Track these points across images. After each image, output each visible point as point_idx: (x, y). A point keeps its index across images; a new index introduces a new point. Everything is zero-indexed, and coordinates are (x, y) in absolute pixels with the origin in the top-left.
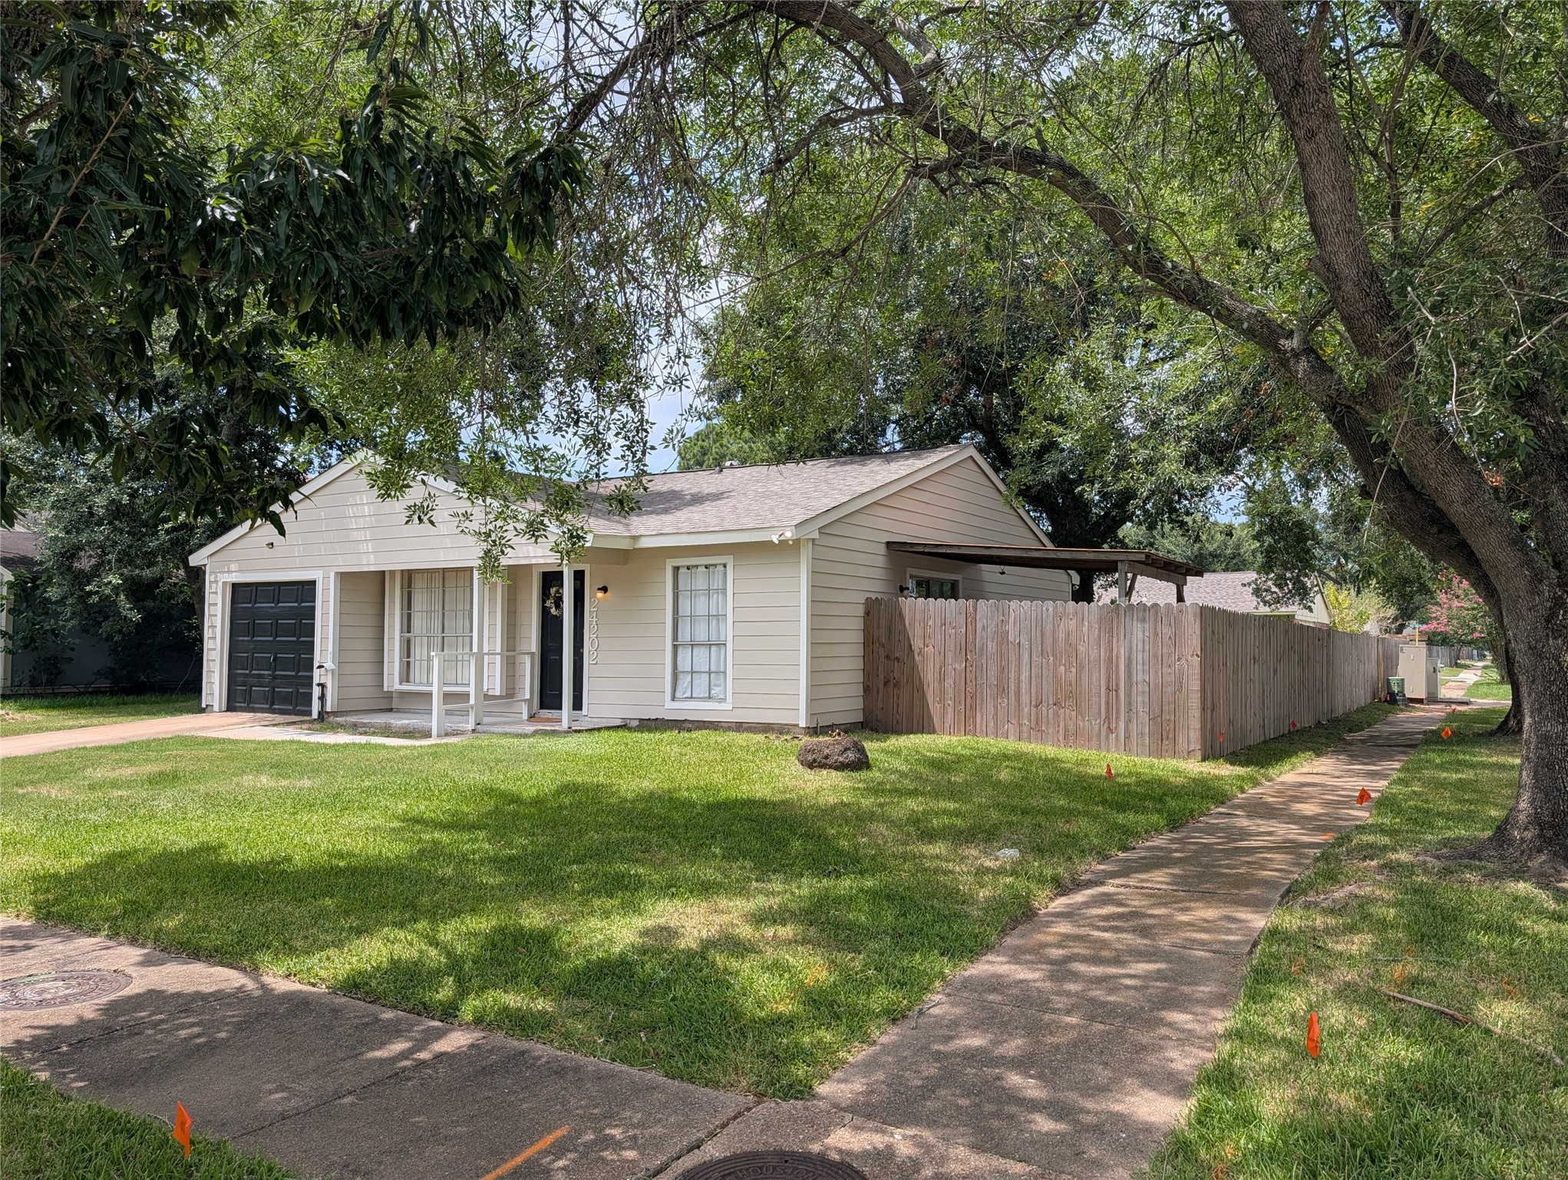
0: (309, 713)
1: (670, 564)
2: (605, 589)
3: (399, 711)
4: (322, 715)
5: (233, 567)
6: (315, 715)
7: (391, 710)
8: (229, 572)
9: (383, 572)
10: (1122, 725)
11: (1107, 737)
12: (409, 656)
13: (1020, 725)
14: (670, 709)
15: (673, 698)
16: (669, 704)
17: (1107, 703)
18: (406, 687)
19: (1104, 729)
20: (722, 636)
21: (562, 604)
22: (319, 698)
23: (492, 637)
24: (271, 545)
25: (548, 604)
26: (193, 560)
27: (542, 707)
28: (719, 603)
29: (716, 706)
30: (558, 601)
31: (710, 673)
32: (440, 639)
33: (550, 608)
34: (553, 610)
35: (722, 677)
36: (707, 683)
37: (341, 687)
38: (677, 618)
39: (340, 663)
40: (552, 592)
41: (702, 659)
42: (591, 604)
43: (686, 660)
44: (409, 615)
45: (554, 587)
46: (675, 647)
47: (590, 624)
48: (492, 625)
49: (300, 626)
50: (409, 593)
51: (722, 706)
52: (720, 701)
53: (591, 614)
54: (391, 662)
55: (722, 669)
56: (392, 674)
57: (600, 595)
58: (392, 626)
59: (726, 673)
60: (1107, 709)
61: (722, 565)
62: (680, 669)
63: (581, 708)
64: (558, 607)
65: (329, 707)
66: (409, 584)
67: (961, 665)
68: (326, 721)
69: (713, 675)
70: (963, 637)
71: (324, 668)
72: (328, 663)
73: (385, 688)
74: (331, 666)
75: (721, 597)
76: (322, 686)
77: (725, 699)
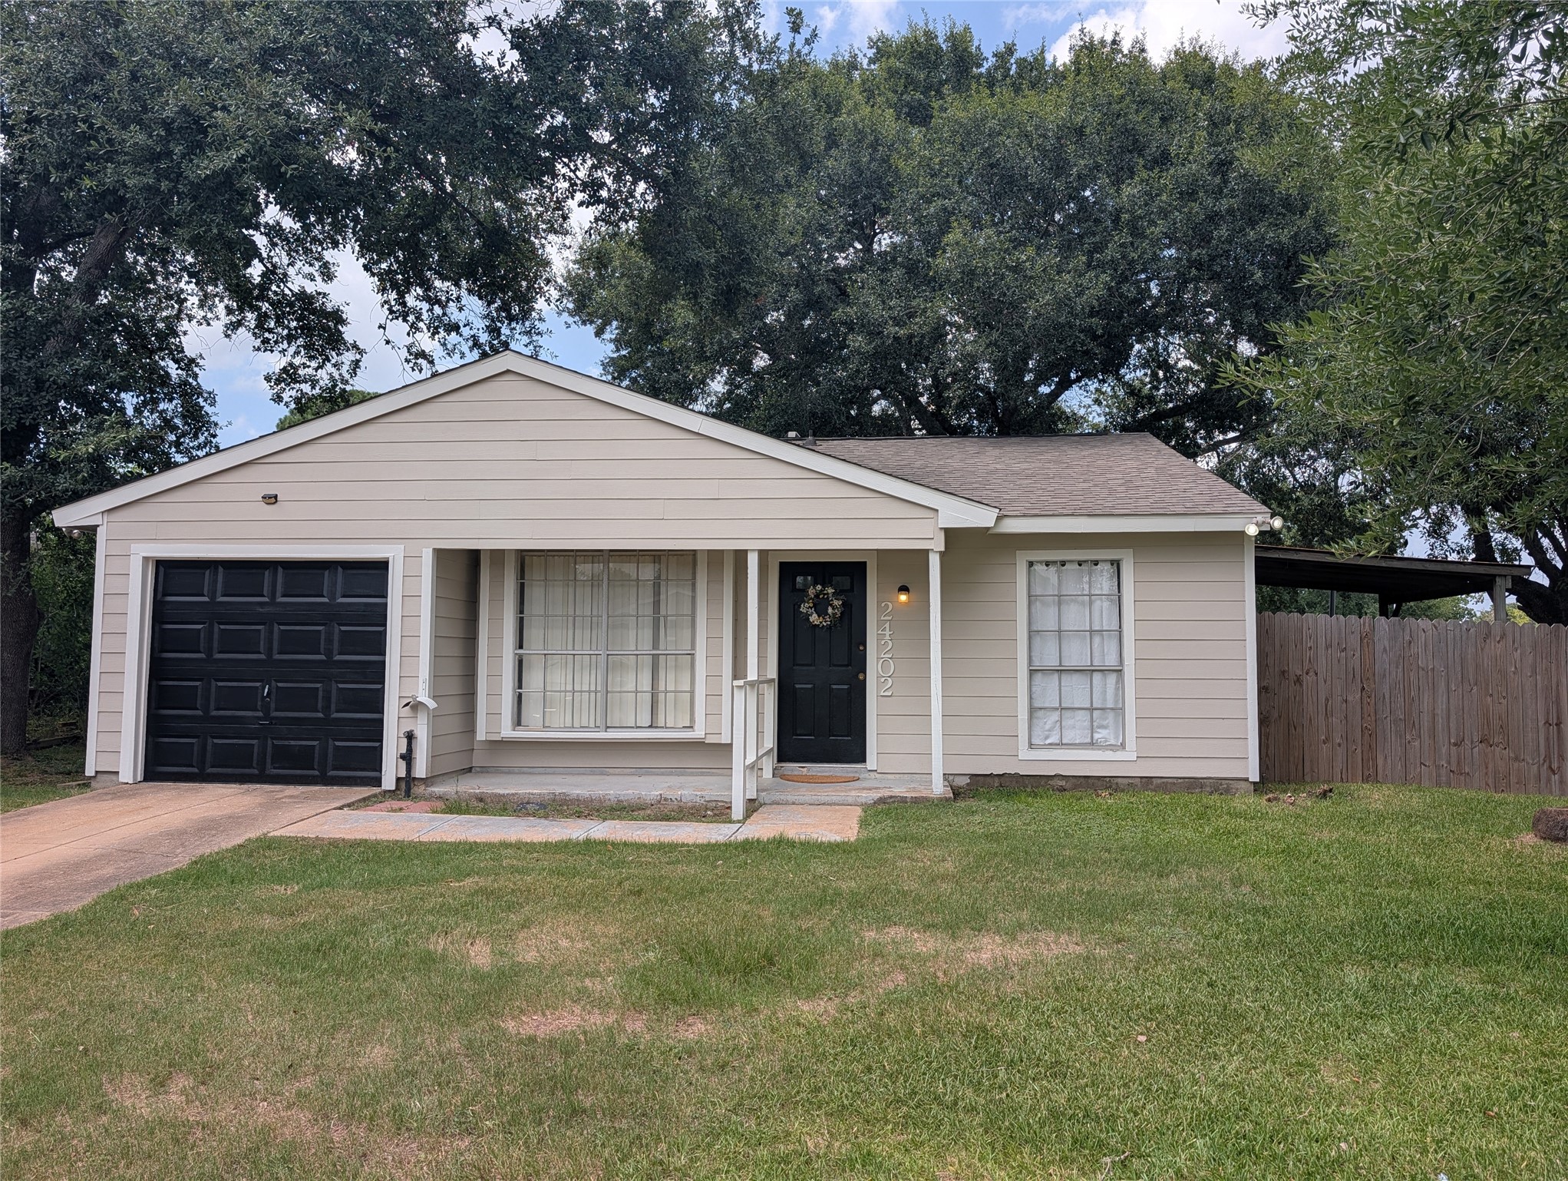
0: (378, 782)
1: (1022, 560)
2: (904, 589)
3: (485, 770)
4: (407, 785)
5: (169, 532)
6: (389, 782)
7: (470, 770)
9: (476, 552)
11: (1549, 780)
12: (520, 687)
13: (1438, 767)
14: (1027, 760)
15: (1031, 746)
16: (1024, 753)
17: (1547, 739)
18: (521, 734)
19: (1544, 769)
20: (1111, 660)
21: (830, 610)
22: (403, 757)
23: (713, 656)
24: (272, 499)
25: (803, 609)
26: (65, 517)
27: (781, 759)
28: (1103, 612)
29: (1109, 755)
30: (820, 606)
31: (1091, 709)
32: (602, 659)
33: (808, 615)
34: (814, 618)
35: (1111, 715)
36: (1087, 724)
37: (434, 737)
38: (1032, 634)
39: (434, 698)
40: (811, 592)
41: (1076, 691)
42: (880, 610)
43: (1049, 691)
44: (521, 620)
45: (815, 584)
46: (1032, 672)
47: (880, 637)
48: (714, 638)
49: (336, 638)
50: (522, 586)
51: (1119, 756)
52: (1113, 748)
53: (880, 624)
54: (495, 695)
55: (1110, 705)
56: (494, 714)
57: (903, 598)
58: (496, 638)
59: (1123, 709)
60: (1548, 747)
61: (1112, 562)
62: (1037, 704)
63: (863, 760)
64: (821, 613)
65: (420, 770)
66: (522, 573)
67: (1355, 697)
68: (408, 794)
69: (1096, 713)
70: (1356, 662)
71: (416, 707)
72: (424, 697)
73: (481, 735)
74: (431, 704)
75: (1106, 604)
76: (410, 737)
77: (1123, 746)
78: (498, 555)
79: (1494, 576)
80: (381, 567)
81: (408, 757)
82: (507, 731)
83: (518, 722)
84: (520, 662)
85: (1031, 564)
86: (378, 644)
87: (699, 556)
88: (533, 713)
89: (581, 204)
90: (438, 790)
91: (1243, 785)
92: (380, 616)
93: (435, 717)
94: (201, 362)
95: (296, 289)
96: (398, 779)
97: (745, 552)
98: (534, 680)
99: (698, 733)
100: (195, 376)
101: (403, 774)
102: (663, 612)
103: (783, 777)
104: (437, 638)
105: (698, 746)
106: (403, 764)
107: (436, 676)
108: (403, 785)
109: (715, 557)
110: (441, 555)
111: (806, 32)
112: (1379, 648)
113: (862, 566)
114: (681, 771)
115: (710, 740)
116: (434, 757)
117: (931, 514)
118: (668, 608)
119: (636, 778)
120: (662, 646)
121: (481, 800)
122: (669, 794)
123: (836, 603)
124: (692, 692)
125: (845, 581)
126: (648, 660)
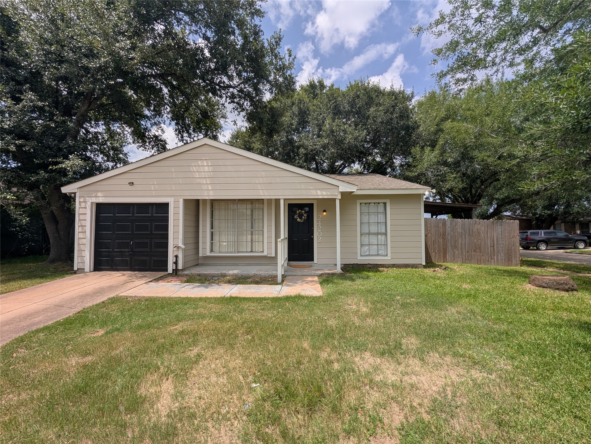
0: (167, 270)
1: (359, 202)
2: (324, 211)
3: (203, 265)
4: (176, 272)
5: (99, 194)
6: (170, 271)
7: (198, 265)
8: (96, 197)
9: (198, 200)
10: (496, 257)
11: (491, 261)
12: (212, 240)
13: (463, 258)
14: (360, 260)
15: (361, 255)
17: (491, 250)
18: (213, 254)
19: (490, 258)
20: (383, 231)
21: (303, 217)
22: (174, 263)
23: (269, 231)
24: (132, 184)
25: (295, 217)
26: (65, 190)
27: (289, 261)
28: (381, 218)
29: (383, 258)
30: (300, 216)
31: (378, 245)
32: (236, 232)
33: (297, 219)
34: (299, 220)
35: (383, 247)
36: (377, 249)
37: (185, 256)
38: (361, 223)
39: (185, 244)
40: (298, 212)
41: (373, 240)
42: (318, 217)
43: (366, 240)
44: (212, 221)
45: (299, 210)
46: (361, 235)
47: (318, 225)
48: (269, 226)
49: (153, 226)
50: (212, 211)
51: (386, 258)
52: (384, 256)
53: (318, 222)
54: (204, 243)
55: (383, 243)
56: (204, 249)
57: (325, 213)
58: (205, 226)
59: (387, 245)
60: (491, 252)
61: (383, 203)
62: (363, 244)
63: (313, 260)
64: (301, 218)
65: (180, 267)
66: (212, 207)
67: (441, 240)
68: (176, 274)
69: (379, 246)
70: (441, 230)
71: (178, 247)
72: (181, 245)
73: (200, 255)
74: (183, 247)
75: (382, 215)
76: (176, 257)
77: (387, 255)
78: (205, 201)
79: (472, 208)
80: (167, 205)
81: (176, 263)
82: (208, 254)
83: (212, 251)
84: (212, 233)
85: (361, 204)
86: (166, 228)
87: (265, 201)
88: (216, 248)
89: (229, 103)
90: (186, 272)
91: (420, 266)
92: (167, 219)
93: (184, 250)
94: (129, 154)
95: (153, 134)
96: (173, 270)
97: (279, 199)
98: (216, 238)
99: (265, 254)
100: (127, 158)
101: (174, 268)
102: (254, 218)
103: (290, 266)
104: (185, 226)
105: (265, 257)
106: (174, 265)
107: (185, 238)
108: (175, 271)
109: (269, 201)
110: (186, 201)
111: (293, 57)
112: (447, 227)
113: (312, 205)
114: (260, 265)
115: (269, 256)
116: (184, 263)
117: (337, 188)
118: (256, 217)
119: (247, 267)
120: (254, 228)
121: (199, 275)
122: (257, 273)
123: (305, 215)
124: (263, 242)
125: (307, 209)
126: (250, 232)
